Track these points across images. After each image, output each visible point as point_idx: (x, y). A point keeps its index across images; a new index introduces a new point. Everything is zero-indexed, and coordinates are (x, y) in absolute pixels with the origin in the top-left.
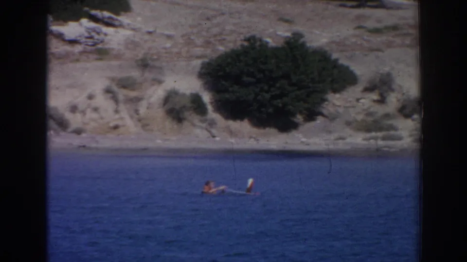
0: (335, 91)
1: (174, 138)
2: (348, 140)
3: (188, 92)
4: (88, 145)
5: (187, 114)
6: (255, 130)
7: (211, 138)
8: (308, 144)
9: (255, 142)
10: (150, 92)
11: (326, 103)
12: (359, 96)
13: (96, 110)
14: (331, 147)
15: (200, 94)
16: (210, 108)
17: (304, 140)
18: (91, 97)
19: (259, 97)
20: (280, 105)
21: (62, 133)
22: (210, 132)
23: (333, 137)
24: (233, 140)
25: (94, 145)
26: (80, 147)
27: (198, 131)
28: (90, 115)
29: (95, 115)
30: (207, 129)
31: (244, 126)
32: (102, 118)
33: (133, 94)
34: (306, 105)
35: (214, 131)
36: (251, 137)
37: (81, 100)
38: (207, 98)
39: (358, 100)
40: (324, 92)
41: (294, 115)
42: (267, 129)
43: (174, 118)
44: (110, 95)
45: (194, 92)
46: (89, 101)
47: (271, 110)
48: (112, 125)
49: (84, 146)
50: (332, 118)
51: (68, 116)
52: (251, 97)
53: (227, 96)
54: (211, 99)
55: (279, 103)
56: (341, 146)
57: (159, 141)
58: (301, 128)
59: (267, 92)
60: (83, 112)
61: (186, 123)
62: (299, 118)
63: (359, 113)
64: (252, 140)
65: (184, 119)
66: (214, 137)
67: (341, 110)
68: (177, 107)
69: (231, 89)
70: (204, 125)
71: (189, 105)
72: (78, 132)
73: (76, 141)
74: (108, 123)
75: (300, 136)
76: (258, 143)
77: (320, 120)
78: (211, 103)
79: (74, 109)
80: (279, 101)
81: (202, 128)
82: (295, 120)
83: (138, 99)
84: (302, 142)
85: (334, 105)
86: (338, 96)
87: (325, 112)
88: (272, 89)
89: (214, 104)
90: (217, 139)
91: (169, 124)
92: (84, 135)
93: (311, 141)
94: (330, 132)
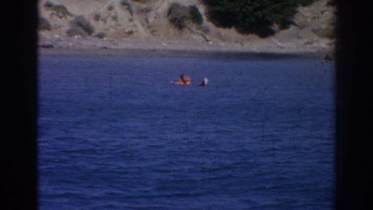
0: (304, 5)
1: (176, 42)
2: (315, 44)
3: (187, 5)
4: (108, 47)
5: (186, 22)
6: (240, 36)
7: (206, 42)
8: (282, 48)
9: (240, 46)
10: (157, 4)
11: (297, 14)
12: (323, 9)
13: (115, 18)
14: (301, 50)
15: (197, 7)
16: (204, 18)
17: (279, 44)
18: (110, 8)
19: (244, 10)
20: (261, 16)
21: (89, 37)
22: (205, 37)
23: (302, 42)
24: (222, 44)
25: (113, 47)
26: (102, 48)
27: (195, 37)
28: (111, 22)
29: (113, 23)
30: (202, 35)
31: (232, 33)
32: (119, 25)
33: (144, 6)
34: (281, 16)
35: (207, 37)
36: (237, 42)
37: (103, 10)
38: (202, 9)
39: (322, 12)
40: (295, 5)
41: (271, 23)
42: (250, 36)
43: (176, 26)
44: (127, 7)
45: (192, 4)
46: (109, 12)
47: (253, 20)
48: (127, 31)
49: (105, 48)
50: (302, 27)
51: (93, 23)
52: (238, 9)
53: (218, 8)
54: (205, 11)
55: (259, 14)
56: (309, 49)
57: (165, 44)
58: (276, 35)
59: (250, 5)
60: (105, 21)
61: (186, 30)
62: (275, 27)
63: (323, 23)
64: (238, 44)
65: (185, 27)
66: (208, 41)
67: (309, 20)
68: (179, 17)
69: (221, 3)
70: (200, 31)
71: (188, 15)
72: (101, 36)
73: (99, 43)
74: (124, 29)
75: (277, 41)
76: (242, 46)
77: (292, 28)
78: (206, 14)
79: (97, 17)
80: (259, 12)
81: (198, 33)
82: (272, 28)
83: (147, 10)
84: (278, 46)
85: (303, 16)
86: (306, 8)
87: (296, 22)
88: (255, 3)
89: (207, 15)
90: (211, 43)
91: (172, 30)
92: (105, 38)
93: (284, 45)
94: (299, 38)
